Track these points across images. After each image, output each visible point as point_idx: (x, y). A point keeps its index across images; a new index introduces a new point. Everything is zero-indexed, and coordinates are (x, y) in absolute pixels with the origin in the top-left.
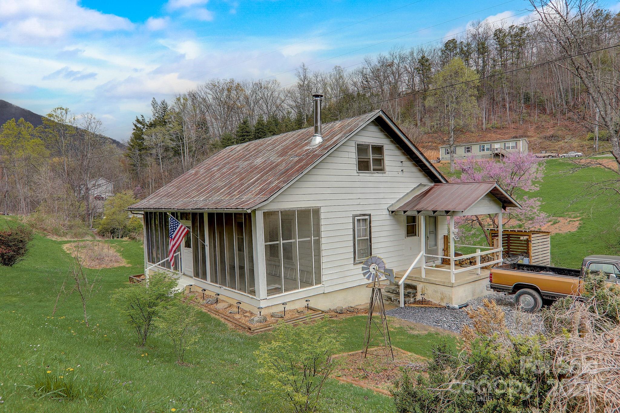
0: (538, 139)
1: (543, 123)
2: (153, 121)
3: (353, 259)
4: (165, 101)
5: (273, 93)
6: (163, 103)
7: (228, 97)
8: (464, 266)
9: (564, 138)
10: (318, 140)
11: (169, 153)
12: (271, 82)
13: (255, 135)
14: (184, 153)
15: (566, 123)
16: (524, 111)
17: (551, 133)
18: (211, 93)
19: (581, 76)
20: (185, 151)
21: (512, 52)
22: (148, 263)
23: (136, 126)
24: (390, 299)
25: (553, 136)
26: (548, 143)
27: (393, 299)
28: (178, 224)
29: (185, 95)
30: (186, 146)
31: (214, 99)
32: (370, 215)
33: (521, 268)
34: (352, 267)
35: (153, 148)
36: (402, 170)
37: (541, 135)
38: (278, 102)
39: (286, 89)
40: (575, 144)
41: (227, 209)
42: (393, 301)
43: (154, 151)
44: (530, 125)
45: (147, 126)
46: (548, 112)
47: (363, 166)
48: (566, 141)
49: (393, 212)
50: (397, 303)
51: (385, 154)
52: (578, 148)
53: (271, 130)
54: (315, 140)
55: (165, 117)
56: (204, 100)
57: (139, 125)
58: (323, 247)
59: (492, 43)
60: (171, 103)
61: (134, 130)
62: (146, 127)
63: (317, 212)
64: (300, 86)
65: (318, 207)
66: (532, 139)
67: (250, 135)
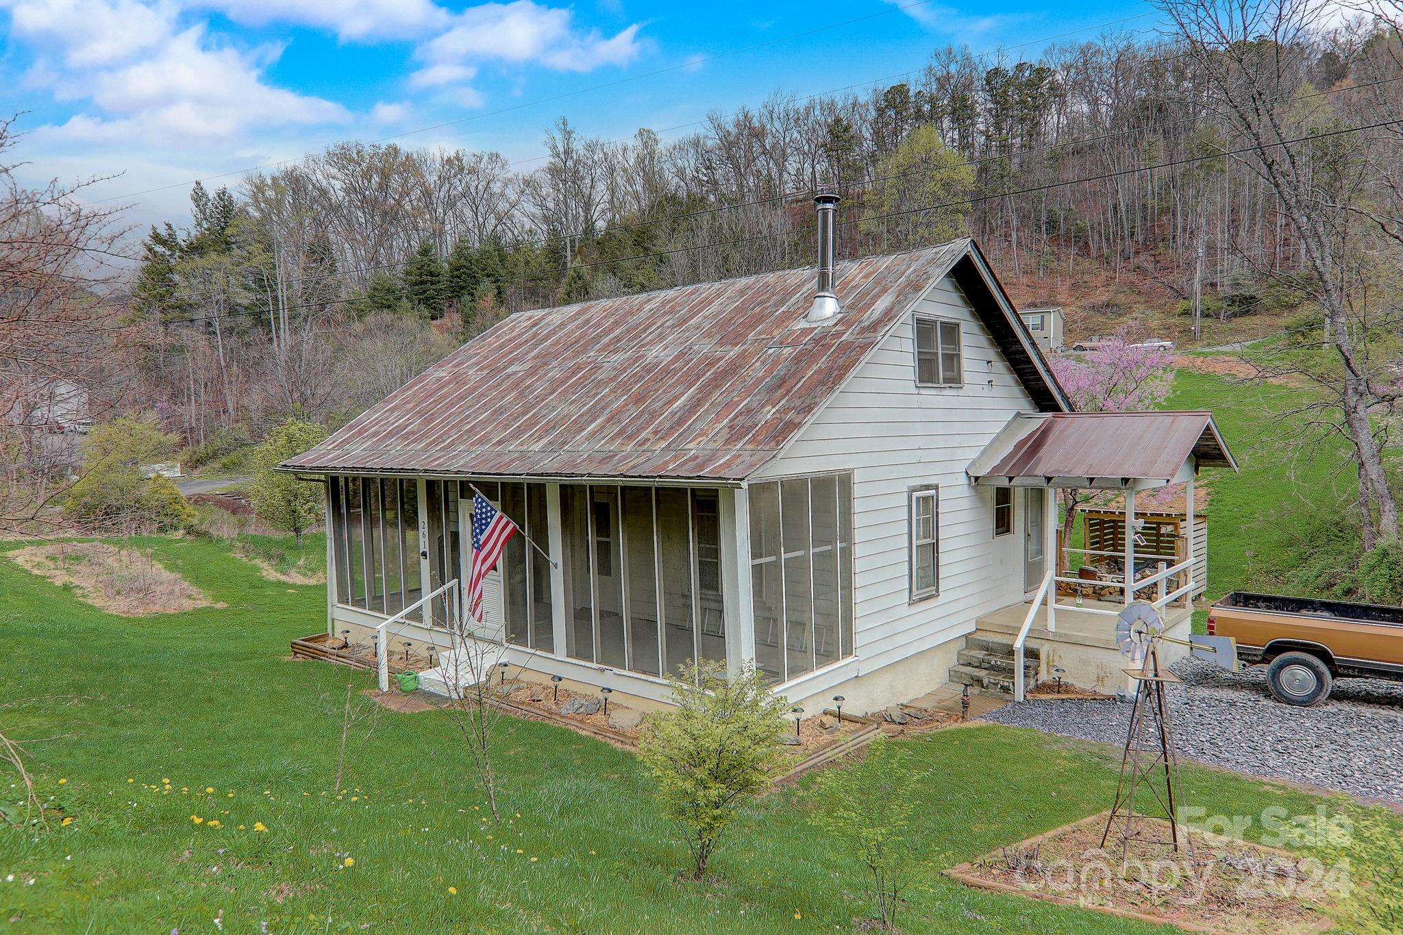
0: (1079, 310)
1: (1086, 278)
2: (198, 239)
3: (907, 593)
4: (228, 191)
5: (491, 185)
6: (222, 194)
7: (384, 187)
8: (1107, 599)
9: (1129, 309)
10: (828, 307)
11: (240, 319)
12: (485, 159)
13: (451, 282)
14: (277, 318)
15: (1132, 277)
16: (1047, 249)
17: (1104, 298)
18: (339, 175)
19: (1277, 182)
20: (281, 315)
21: (1022, 120)
22: (339, 605)
23: (150, 250)
24: (979, 681)
25: (1108, 306)
26: (1101, 319)
27: (986, 681)
28: (493, 512)
29: (274, 179)
30: (283, 304)
31: (347, 191)
32: (936, 488)
33: (1252, 604)
34: (906, 610)
35: (199, 306)
36: (989, 382)
37: (1084, 302)
38: (502, 206)
39: (521, 177)
40: (1154, 324)
41: (660, 477)
42: (987, 687)
43: (200, 315)
44: (1059, 279)
45: (181, 250)
46: (1094, 252)
47: (927, 372)
48: (1134, 315)
49: (977, 479)
50: (998, 690)
51: (962, 344)
52: (1160, 332)
53: (489, 270)
54: (822, 306)
55: (228, 231)
56: (323, 192)
57: (159, 249)
58: (858, 566)
59: (980, 99)
60: (240, 195)
61: (147, 259)
62: (178, 254)
63: (846, 480)
64: (554, 171)
65: (849, 469)
66: (1068, 310)
67: (439, 282)
